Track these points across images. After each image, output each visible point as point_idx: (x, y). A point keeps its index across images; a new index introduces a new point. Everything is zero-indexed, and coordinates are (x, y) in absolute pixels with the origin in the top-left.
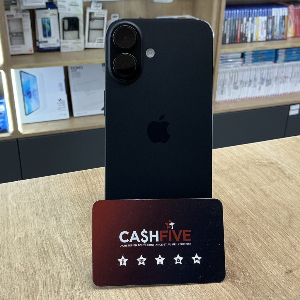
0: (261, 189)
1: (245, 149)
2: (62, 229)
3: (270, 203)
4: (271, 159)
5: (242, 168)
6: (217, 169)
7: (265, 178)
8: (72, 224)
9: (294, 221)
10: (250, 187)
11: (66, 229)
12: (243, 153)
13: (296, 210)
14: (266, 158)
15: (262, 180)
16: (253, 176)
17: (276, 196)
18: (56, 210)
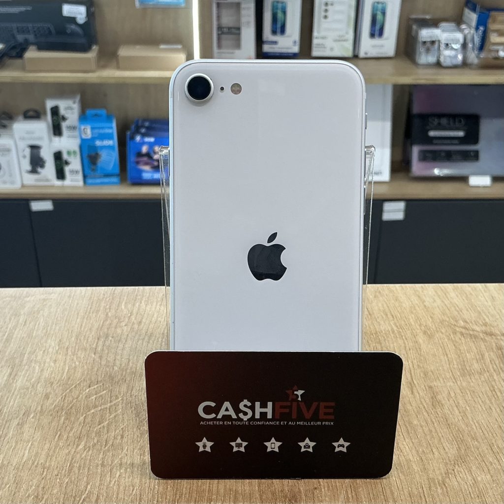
0: (430, 387)
1: (453, 294)
2: (7, 395)
3: (432, 421)
4: (495, 324)
5: (421, 334)
6: (368, 328)
7: (455, 363)
8: (30, 387)
9: (458, 471)
10: (411, 377)
11: (14, 395)
12: (443, 302)
13: (478, 449)
14: (485, 320)
15: (446, 367)
16: (434, 355)
17: (455, 408)
18: (23, 355)
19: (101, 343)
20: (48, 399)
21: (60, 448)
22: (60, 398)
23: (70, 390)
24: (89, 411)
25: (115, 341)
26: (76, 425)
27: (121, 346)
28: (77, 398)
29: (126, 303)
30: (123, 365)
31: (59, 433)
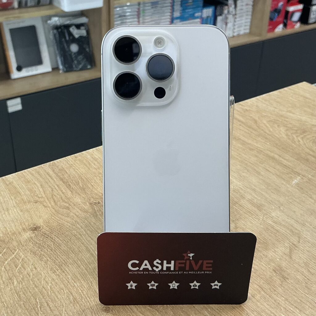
24: (4, 263)
26: (3, 273)
30: (4, 232)
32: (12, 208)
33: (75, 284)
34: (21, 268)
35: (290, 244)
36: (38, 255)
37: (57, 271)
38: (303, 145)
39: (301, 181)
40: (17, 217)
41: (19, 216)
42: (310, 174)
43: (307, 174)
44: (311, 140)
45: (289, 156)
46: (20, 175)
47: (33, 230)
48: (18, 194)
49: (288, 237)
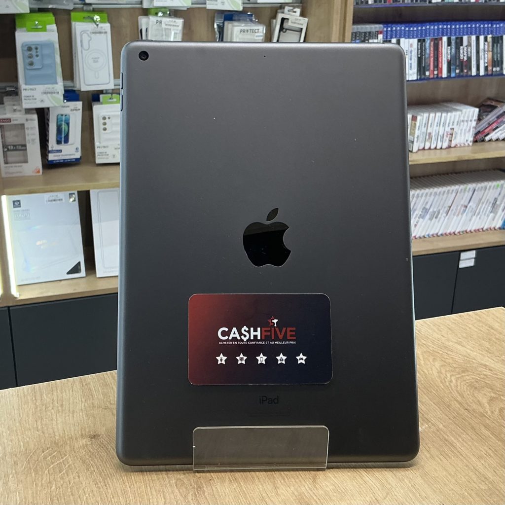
19: (39, 423)
20: (17, 464)
21: (40, 491)
22: (26, 462)
23: (31, 457)
24: (50, 466)
25: (49, 421)
26: (44, 476)
27: (54, 422)
28: (38, 460)
29: (46, 394)
30: (61, 434)
31: (35, 483)
32: (78, 411)
33: (113, 499)
34: (64, 473)
35: (372, 499)
36: (86, 464)
37: (99, 483)
38: (453, 387)
39: (427, 431)
40: (79, 422)
41: (83, 421)
42: (442, 424)
43: (438, 423)
44: (467, 383)
45: (427, 398)
46: (101, 376)
47: (92, 438)
48: (91, 397)
49: (374, 491)
